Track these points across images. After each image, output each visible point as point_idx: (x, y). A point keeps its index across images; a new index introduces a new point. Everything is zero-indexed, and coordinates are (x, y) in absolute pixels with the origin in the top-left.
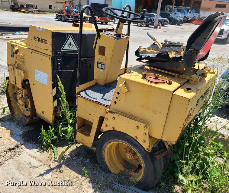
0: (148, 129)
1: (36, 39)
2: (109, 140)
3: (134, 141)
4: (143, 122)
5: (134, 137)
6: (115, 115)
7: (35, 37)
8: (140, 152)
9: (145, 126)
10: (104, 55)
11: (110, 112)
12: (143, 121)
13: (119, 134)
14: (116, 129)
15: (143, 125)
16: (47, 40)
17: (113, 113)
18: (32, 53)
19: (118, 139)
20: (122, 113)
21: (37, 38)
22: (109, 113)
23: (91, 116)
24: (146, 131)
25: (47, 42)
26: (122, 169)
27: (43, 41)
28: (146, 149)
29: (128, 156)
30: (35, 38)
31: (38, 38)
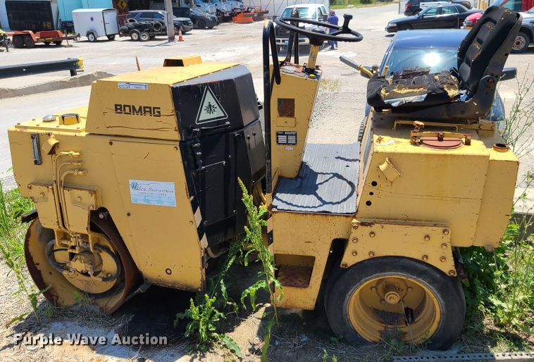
0: (449, 236)
1: (121, 109)
2: (362, 279)
3: (418, 265)
4: (435, 225)
5: (419, 258)
6: (375, 228)
7: (116, 105)
8: (433, 281)
9: (444, 231)
10: (292, 115)
11: (363, 224)
12: (434, 223)
13: (385, 260)
14: (377, 254)
15: (440, 230)
16: (159, 108)
17: (370, 224)
18: (111, 143)
19: (381, 272)
20: (385, 219)
21: (125, 106)
22: (360, 227)
23: (311, 245)
24: (447, 239)
25: (159, 112)
26: (380, 327)
27: (145, 112)
28: (447, 273)
29: (391, 298)
30: (116, 109)
31: (129, 106)
